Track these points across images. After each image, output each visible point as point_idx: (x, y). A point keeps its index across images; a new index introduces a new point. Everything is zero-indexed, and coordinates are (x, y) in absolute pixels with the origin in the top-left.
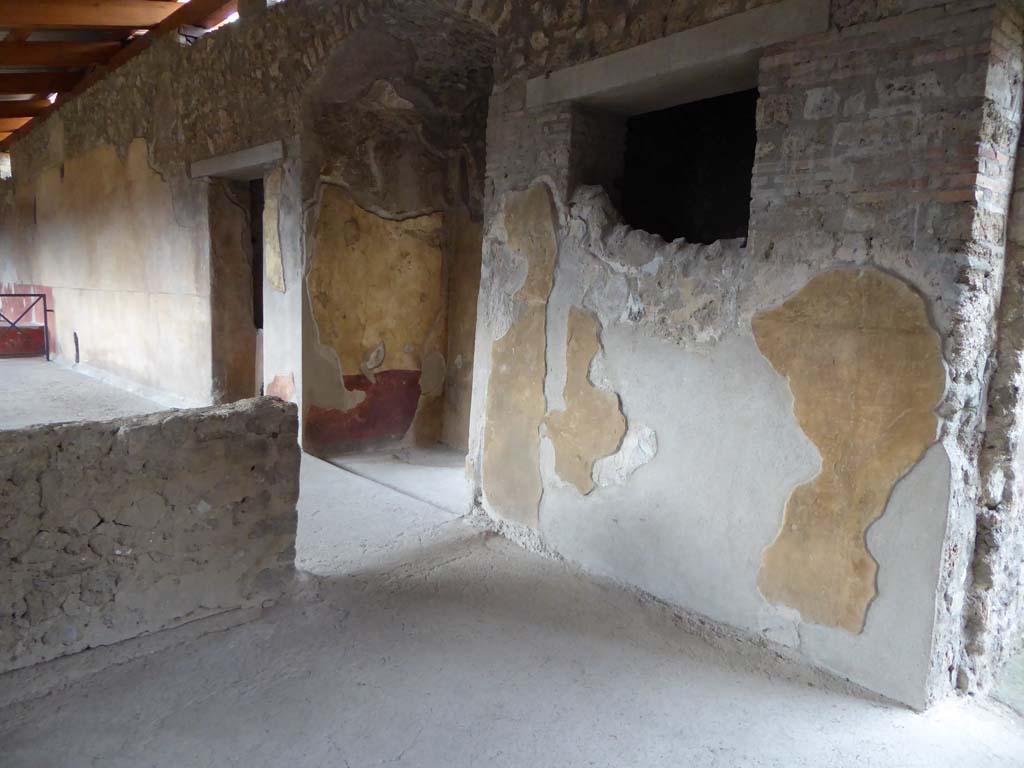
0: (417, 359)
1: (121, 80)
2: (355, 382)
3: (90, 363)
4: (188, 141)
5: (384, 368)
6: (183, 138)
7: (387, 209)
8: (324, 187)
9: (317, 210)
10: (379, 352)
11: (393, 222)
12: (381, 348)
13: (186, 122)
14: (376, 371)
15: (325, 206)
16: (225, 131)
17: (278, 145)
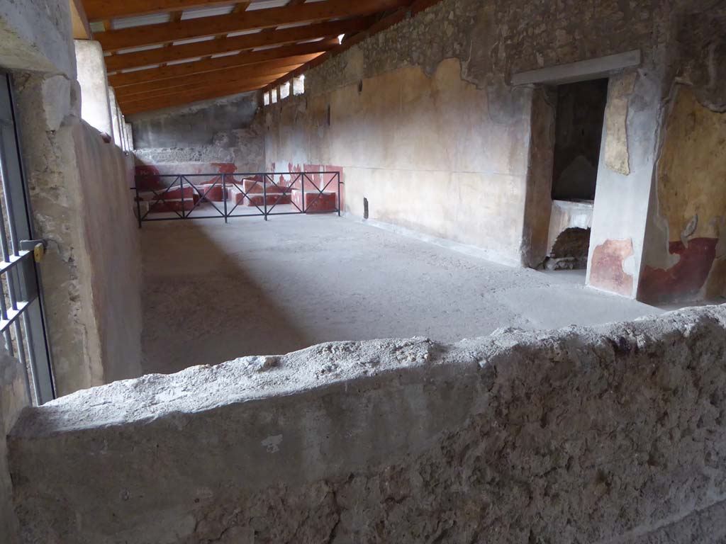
0: (717, 228)
1: (431, 16)
2: (676, 247)
3: (380, 219)
4: (510, 57)
5: (695, 236)
6: (504, 54)
7: (715, 103)
8: (679, 86)
9: (671, 105)
10: (693, 222)
11: (718, 114)
12: (694, 220)
13: (509, 42)
14: (690, 238)
15: (677, 103)
16: (561, 46)
17: (637, 53)
